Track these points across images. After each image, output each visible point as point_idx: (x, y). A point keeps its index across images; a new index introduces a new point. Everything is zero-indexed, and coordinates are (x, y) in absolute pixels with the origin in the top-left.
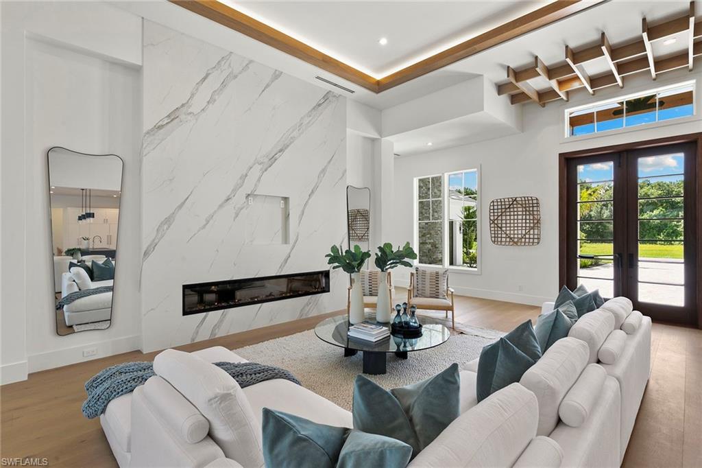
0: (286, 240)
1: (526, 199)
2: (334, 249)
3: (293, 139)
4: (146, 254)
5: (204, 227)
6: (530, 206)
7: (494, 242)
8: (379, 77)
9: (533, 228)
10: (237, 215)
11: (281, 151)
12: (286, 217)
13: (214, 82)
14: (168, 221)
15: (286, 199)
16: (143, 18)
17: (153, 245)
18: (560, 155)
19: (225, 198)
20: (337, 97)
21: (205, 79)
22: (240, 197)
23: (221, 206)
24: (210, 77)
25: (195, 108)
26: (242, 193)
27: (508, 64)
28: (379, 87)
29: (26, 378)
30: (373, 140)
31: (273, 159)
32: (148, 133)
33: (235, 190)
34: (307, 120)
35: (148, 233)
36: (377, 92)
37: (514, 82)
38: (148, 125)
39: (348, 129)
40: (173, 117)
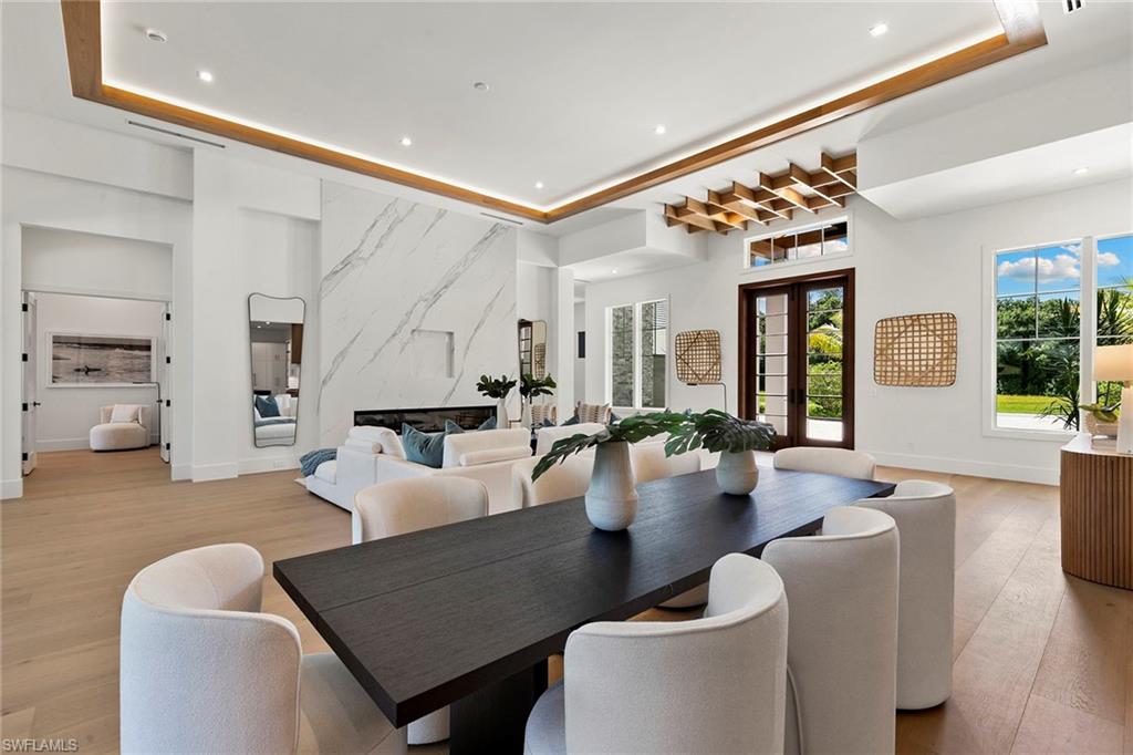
0: (451, 375)
1: (710, 333)
2: (484, 378)
3: (457, 275)
4: (324, 382)
5: (372, 360)
6: (712, 340)
7: (680, 379)
8: (546, 209)
9: (715, 364)
10: (402, 350)
11: (446, 287)
12: (451, 351)
13: (381, 229)
14: (342, 354)
15: (451, 334)
16: (321, 180)
17: (330, 376)
18: (740, 286)
19: (390, 335)
20: (506, 229)
21: (373, 225)
22: (405, 334)
23: (388, 341)
24: (378, 224)
25: (365, 253)
26: (408, 328)
27: (665, 202)
28: (547, 218)
29: (236, 476)
30: (550, 270)
31: (437, 296)
32: (326, 278)
33: (400, 327)
34: (472, 255)
35: (326, 365)
36: (548, 223)
37: (674, 217)
38: (325, 272)
39: (518, 261)
40: (346, 263)
